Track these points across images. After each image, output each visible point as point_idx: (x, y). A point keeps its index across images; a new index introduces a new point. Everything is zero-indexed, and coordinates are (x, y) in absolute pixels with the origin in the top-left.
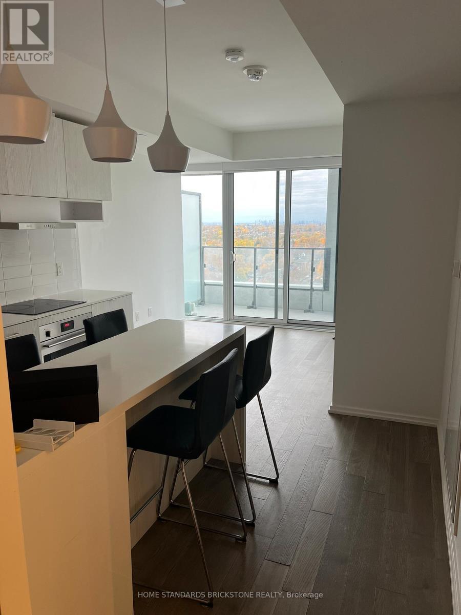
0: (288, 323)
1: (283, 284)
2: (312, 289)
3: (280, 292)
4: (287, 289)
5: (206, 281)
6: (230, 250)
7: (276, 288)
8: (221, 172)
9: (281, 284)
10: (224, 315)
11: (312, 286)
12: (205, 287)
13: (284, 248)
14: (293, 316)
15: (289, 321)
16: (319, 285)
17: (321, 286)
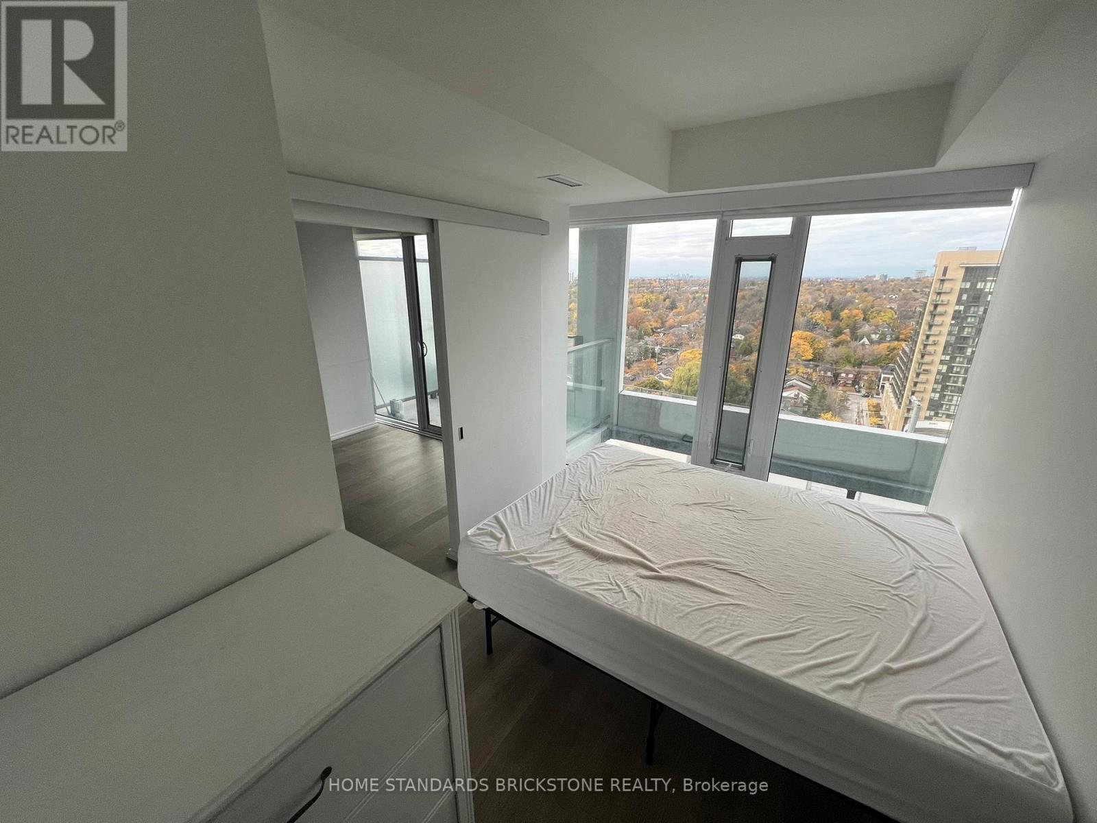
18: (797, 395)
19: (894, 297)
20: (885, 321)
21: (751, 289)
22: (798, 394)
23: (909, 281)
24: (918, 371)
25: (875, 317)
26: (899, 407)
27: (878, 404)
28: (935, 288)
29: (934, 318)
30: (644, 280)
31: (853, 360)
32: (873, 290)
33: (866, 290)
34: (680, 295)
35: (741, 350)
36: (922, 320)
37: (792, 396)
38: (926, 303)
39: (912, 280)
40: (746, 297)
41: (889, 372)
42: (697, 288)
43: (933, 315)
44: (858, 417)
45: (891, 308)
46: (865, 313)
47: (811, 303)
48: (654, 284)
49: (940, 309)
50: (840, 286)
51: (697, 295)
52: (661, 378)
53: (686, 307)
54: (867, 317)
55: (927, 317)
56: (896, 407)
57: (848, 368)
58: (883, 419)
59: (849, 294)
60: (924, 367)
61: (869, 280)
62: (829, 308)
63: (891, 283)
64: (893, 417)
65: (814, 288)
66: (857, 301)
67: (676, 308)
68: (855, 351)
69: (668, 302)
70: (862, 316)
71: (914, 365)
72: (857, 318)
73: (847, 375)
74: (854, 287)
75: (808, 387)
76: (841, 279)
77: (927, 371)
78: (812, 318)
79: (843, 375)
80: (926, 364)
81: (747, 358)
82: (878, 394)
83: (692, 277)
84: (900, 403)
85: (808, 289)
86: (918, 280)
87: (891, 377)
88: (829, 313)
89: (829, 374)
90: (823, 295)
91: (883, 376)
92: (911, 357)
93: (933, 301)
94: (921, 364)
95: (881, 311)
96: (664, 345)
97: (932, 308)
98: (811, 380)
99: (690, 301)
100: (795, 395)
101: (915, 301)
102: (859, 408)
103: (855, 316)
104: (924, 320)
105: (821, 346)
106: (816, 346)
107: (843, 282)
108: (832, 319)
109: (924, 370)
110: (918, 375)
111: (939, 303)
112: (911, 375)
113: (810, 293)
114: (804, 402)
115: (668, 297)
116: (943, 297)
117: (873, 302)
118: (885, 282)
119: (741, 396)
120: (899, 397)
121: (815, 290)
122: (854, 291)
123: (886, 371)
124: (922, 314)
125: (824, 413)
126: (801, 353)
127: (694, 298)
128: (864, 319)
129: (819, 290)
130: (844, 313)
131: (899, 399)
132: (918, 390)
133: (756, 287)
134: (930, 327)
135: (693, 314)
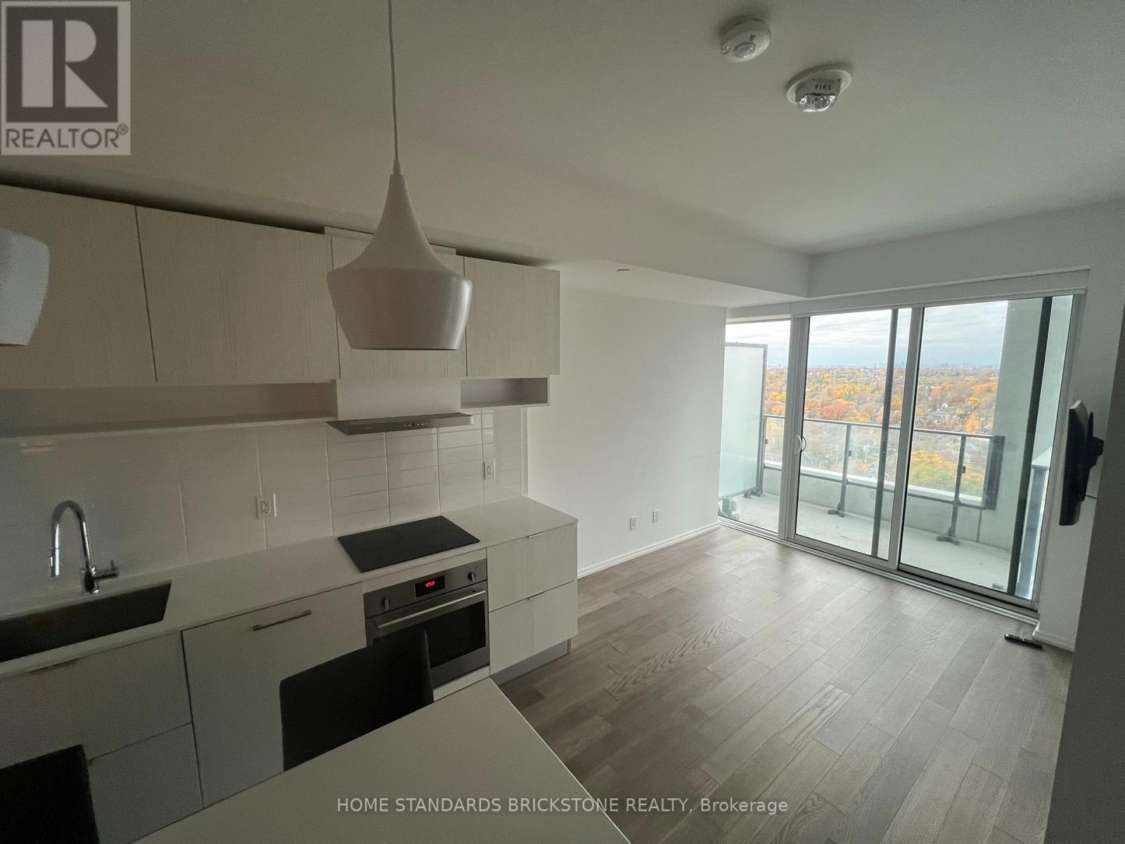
0: (899, 569)
1: (893, 484)
2: (957, 503)
3: (888, 498)
4: (902, 491)
5: (766, 462)
6: (795, 433)
7: (880, 488)
8: (789, 316)
9: (890, 483)
10: (779, 530)
11: (957, 495)
12: (765, 470)
13: (900, 429)
14: (910, 557)
15: (902, 567)
16: (973, 496)
17: (978, 499)
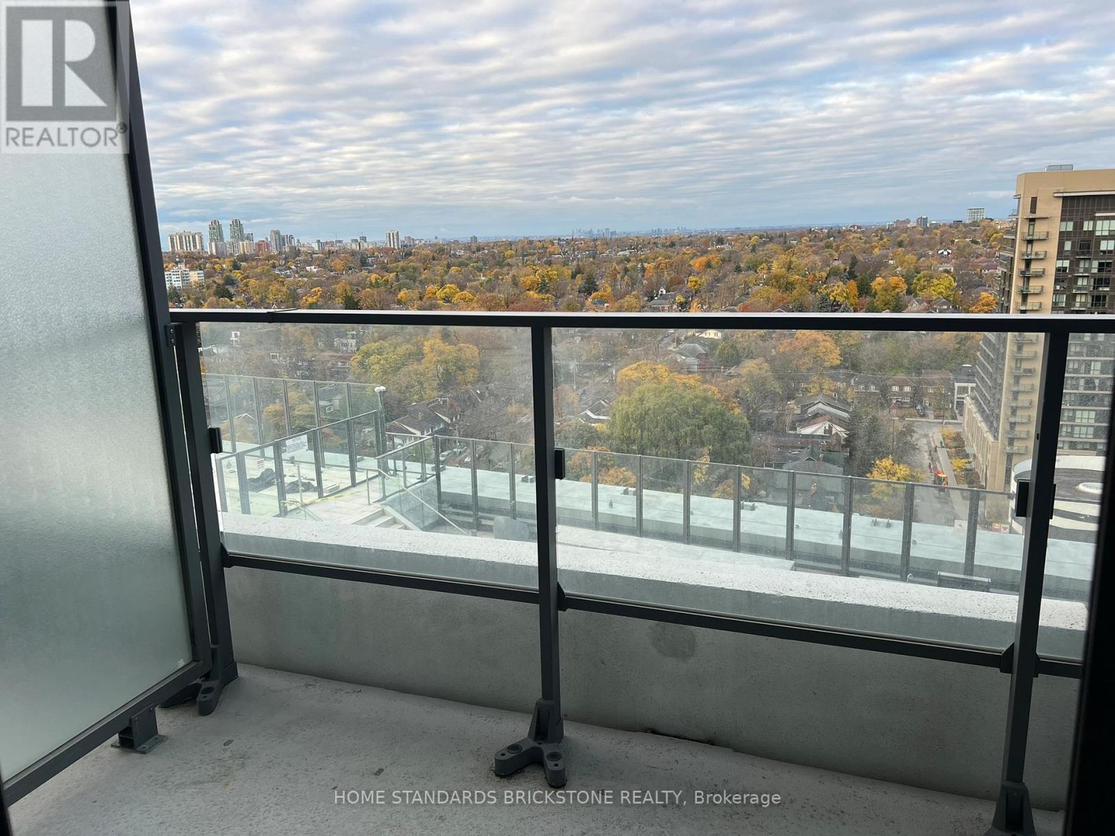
18: (829, 431)
19: (946, 253)
20: (941, 293)
21: (718, 250)
22: (830, 428)
23: (961, 227)
24: (1017, 373)
25: (924, 287)
26: (996, 438)
27: (958, 434)
28: (1023, 233)
29: (1028, 283)
30: (531, 242)
31: (906, 362)
32: (912, 243)
33: (900, 244)
34: (599, 267)
35: (720, 356)
36: (1010, 286)
37: (821, 432)
38: (1012, 259)
39: (966, 225)
40: (713, 263)
41: (966, 378)
42: (627, 253)
43: (1026, 278)
44: (932, 460)
45: (947, 271)
46: (908, 279)
47: (821, 270)
48: (551, 249)
49: (1035, 267)
50: (861, 239)
51: (629, 265)
52: (588, 418)
53: (613, 286)
54: (912, 287)
55: (1017, 282)
56: (991, 439)
57: (901, 376)
58: (971, 460)
59: (876, 251)
60: (1025, 365)
61: (901, 227)
62: (852, 275)
63: (935, 231)
64: (989, 456)
65: (822, 244)
66: (891, 262)
67: (596, 290)
68: (908, 347)
69: (579, 281)
70: (905, 287)
71: (1008, 364)
72: (897, 290)
73: (901, 388)
74: (881, 239)
75: (845, 415)
76: (859, 227)
77: (1030, 371)
78: (828, 295)
79: (895, 389)
80: (1027, 359)
81: (733, 370)
82: (954, 418)
83: (612, 233)
84: (997, 430)
85: (811, 246)
86: (975, 224)
87: (970, 385)
88: (853, 283)
89: (872, 388)
90: (836, 255)
91: (957, 385)
92: (1002, 351)
93: (1023, 255)
94: (1018, 360)
95: (931, 277)
96: (584, 358)
97: (1023, 267)
98: (845, 401)
99: (619, 276)
100: (825, 431)
101: (977, 258)
102: (929, 443)
103: (894, 288)
104: (1013, 288)
105: (852, 342)
106: (844, 342)
107: (863, 232)
108: (860, 295)
109: (1025, 371)
110: (1017, 379)
111: (1033, 257)
112: (1007, 381)
113: (816, 253)
114: (843, 442)
115: (579, 271)
116: (1038, 248)
117: (916, 263)
118: (926, 230)
119: (738, 442)
120: (991, 419)
121: (823, 248)
122: (881, 245)
123: (959, 377)
124: (1008, 277)
125: (881, 459)
126: (821, 355)
127: (626, 270)
128: (909, 292)
129: (829, 246)
130: (877, 283)
131: (992, 423)
132: (1020, 405)
133: (726, 247)
134: (1025, 297)
135: (627, 298)
